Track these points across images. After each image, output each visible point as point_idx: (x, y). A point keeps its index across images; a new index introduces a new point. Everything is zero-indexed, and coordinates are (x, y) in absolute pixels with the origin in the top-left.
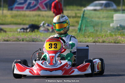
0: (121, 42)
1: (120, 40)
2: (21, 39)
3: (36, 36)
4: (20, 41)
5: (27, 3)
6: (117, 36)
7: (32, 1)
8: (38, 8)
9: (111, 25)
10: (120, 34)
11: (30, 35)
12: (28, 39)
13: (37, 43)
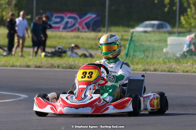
0: (176, 71)
1: (175, 68)
2: (56, 65)
3: (74, 62)
4: (55, 67)
6: (172, 63)
9: (165, 50)
10: (176, 61)
11: (66, 61)
12: (64, 65)
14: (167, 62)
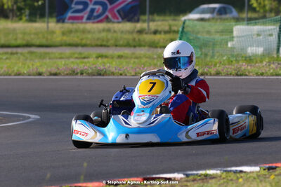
0: (247, 73)
1: (245, 69)
2: (79, 71)
3: (104, 66)
4: (77, 74)
5: (89, 9)
6: (241, 63)
7: (97, 7)
8: (107, 17)
9: (230, 45)
10: (246, 60)
11: (93, 64)
12: (90, 71)
13: (105, 77)
14: (234, 62)
